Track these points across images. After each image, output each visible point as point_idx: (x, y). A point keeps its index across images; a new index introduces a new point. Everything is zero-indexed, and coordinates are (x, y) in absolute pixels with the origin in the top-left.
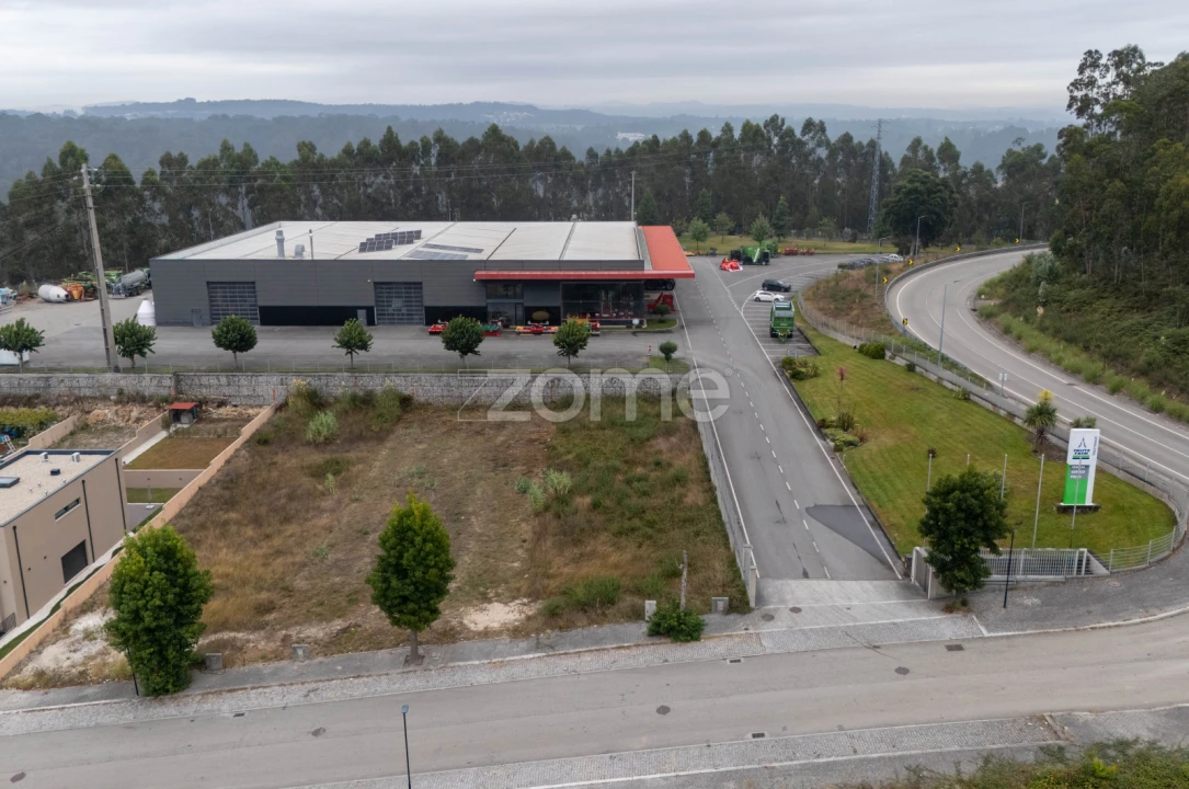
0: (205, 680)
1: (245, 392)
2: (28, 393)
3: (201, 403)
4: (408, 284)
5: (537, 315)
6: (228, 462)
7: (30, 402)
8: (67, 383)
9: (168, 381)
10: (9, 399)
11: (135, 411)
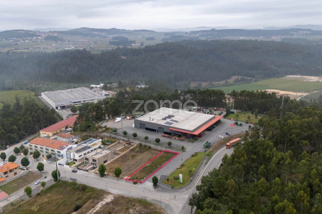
0: (105, 177)
1: (135, 142)
3: (130, 142)
4: (162, 128)
5: (177, 136)
6: (127, 152)
8: (118, 137)
9: (127, 139)
10: (113, 138)
11: (124, 142)
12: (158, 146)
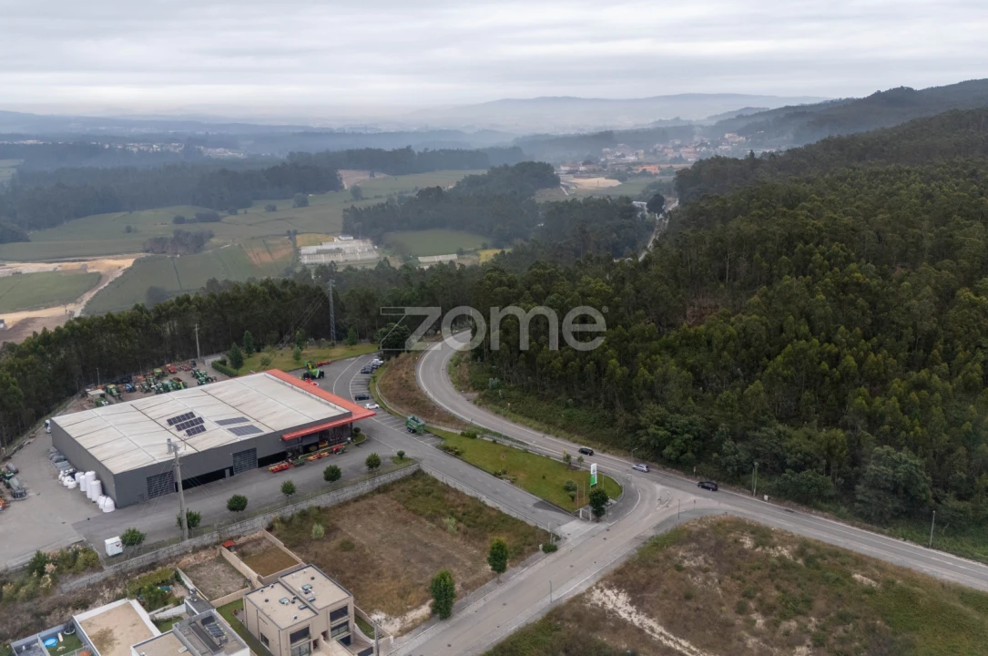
1: (249, 528)
2: (147, 563)
4: (248, 451)
5: (311, 449)
7: (152, 566)
8: (163, 553)
9: (215, 535)
10: (141, 570)
11: (203, 554)
12: (345, 490)
